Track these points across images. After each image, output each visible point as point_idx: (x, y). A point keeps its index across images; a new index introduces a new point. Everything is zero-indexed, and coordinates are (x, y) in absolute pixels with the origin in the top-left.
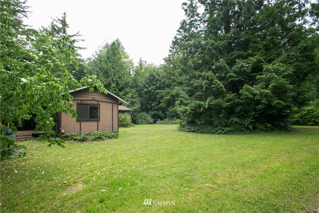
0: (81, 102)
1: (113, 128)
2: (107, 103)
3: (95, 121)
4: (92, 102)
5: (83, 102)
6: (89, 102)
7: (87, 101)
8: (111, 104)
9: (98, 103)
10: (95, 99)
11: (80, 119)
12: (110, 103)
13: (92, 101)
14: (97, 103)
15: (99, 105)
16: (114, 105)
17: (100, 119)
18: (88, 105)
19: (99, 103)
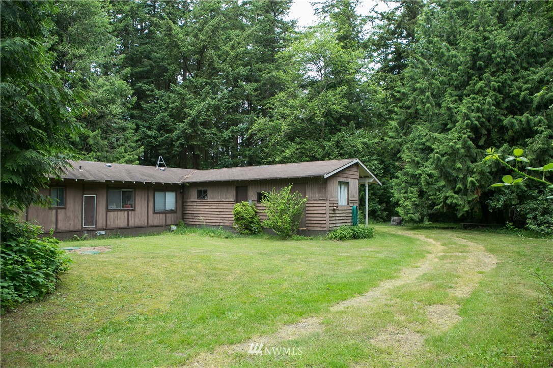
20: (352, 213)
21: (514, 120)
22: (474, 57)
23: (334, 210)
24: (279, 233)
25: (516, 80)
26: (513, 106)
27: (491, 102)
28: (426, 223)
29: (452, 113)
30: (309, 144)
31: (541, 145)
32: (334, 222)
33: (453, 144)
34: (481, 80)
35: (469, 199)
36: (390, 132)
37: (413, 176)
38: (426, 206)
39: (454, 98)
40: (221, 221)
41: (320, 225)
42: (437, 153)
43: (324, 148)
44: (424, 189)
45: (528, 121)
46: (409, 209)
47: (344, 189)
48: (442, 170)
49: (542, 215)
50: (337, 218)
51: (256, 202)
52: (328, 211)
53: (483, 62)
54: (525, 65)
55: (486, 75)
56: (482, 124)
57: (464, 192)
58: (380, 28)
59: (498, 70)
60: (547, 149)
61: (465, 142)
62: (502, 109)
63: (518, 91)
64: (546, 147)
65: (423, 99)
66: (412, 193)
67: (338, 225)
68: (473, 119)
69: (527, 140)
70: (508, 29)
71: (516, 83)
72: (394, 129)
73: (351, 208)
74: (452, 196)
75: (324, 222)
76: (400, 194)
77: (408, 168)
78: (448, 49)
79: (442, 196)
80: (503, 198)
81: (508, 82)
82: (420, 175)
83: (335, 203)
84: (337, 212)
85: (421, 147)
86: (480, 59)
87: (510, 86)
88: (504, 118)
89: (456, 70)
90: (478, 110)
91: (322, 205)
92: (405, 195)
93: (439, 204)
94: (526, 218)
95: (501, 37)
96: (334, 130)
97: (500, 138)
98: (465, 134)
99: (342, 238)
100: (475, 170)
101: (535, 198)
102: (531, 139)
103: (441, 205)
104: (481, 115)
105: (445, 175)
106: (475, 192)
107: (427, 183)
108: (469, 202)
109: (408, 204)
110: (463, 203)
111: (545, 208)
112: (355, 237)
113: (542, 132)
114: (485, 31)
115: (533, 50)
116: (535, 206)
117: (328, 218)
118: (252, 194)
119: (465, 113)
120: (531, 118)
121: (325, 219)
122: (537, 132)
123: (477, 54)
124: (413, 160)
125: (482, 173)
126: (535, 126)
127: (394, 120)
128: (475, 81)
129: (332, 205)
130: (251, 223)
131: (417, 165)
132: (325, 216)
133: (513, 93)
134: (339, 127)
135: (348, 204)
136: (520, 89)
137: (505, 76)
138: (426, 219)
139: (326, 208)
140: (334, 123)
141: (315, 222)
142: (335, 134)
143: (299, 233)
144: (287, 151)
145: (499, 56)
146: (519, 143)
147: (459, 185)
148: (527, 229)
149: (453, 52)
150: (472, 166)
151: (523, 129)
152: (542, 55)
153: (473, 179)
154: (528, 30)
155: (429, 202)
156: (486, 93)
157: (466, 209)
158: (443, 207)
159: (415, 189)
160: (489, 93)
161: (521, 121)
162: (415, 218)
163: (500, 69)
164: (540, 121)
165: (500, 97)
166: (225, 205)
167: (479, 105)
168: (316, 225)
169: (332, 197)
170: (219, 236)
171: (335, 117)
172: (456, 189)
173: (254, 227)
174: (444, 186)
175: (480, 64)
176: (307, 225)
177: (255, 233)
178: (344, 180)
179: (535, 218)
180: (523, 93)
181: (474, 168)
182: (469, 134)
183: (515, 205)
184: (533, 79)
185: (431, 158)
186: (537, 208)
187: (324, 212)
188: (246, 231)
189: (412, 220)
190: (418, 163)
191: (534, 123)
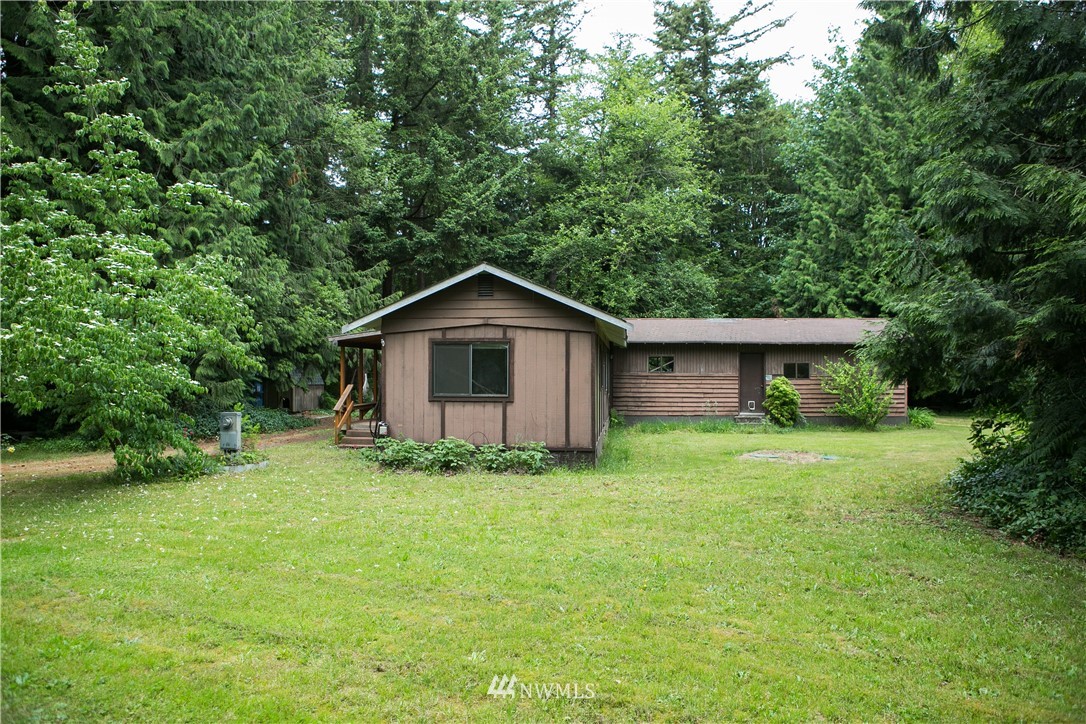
0: (444, 335)
1: (571, 433)
2: (541, 334)
3: (494, 401)
4: (480, 334)
5: (450, 335)
6: (471, 334)
7: (462, 331)
8: (562, 337)
9: (505, 334)
10: (491, 322)
11: (441, 394)
12: (555, 334)
13: (483, 329)
14: (501, 336)
15: (510, 342)
16: (574, 338)
17: (512, 395)
18: (466, 343)
19: (510, 334)
40: (707, 409)
51: (781, 377)
118: (775, 365)
173: (801, 415)
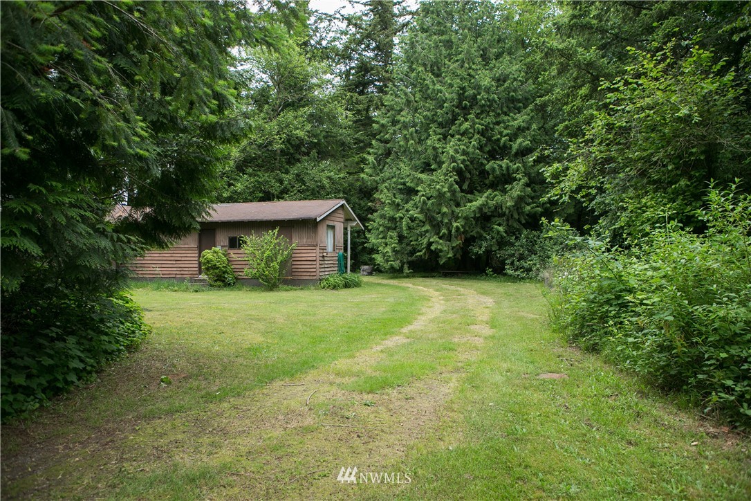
20: (338, 260)
21: (495, 166)
22: (460, 95)
23: (323, 256)
24: (266, 283)
25: (498, 123)
26: (494, 150)
27: (476, 145)
28: (406, 271)
29: (437, 153)
30: (264, 176)
31: (519, 193)
32: (323, 270)
33: (440, 187)
34: (466, 120)
35: (454, 245)
36: (367, 168)
37: (393, 219)
38: (406, 252)
39: (438, 136)
40: (178, 272)
41: (309, 274)
42: (423, 195)
43: (281, 182)
44: (405, 233)
45: (508, 168)
46: (389, 256)
47: (330, 233)
48: (426, 213)
49: (518, 261)
50: (326, 266)
51: (227, 248)
52: (318, 258)
53: (469, 102)
54: (505, 109)
55: (471, 116)
56: (466, 166)
57: (448, 238)
58: (342, 34)
59: (482, 112)
60: (524, 196)
61: (451, 186)
62: (484, 153)
63: (499, 136)
64: (523, 194)
65: (406, 134)
66: (392, 238)
67: (326, 273)
68: (459, 162)
69: (506, 186)
70: (491, 70)
71: (497, 127)
72: (371, 165)
73: (337, 255)
74: (437, 242)
75: (314, 270)
76: (378, 239)
77: (388, 211)
78: (433, 82)
79: (425, 241)
80: (485, 244)
81: (491, 126)
82: (401, 218)
83: (324, 249)
84: (326, 259)
85: (399, 187)
86: (466, 98)
87: (492, 130)
88: (486, 162)
89: (441, 107)
90: (465, 153)
91: (311, 251)
92: (383, 240)
93: (421, 251)
94: (505, 264)
95: (485, 78)
96: (292, 161)
97: (481, 182)
98: (451, 177)
99: (335, 287)
100: (460, 215)
101: (512, 245)
102: (510, 186)
103: (423, 251)
104: (466, 159)
105: (430, 219)
106: (459, 237)
107: (409, 227)
108: (453, 248)
109: (389, 250)
110: (446, 249)
111: (521, 254)
112: (347, 286)
113: (520, 179)
114: (470, 68)
115: (513, 96)
116: (513, 252)
117: (318, 266)
118: (222, 239)
119: (452, 155)
120: (511, 164)
121: (315, 266)
122: (515, 179)
123: (463, 93)
124: (394, 202)
125: (466, 218)
126: (513, 173)
127: (370, 154)
128: (460, 121)
129: (322, 251)
130: (224, 273)
131: (397, 207)
132: (315, 263)
133: (495, 138)
134: (297, 156)
135: (334, 250)
136: (501, 133)
137: (488, 120)
138: (406, 267)
139: (315, 254)
140: (292, 151)
141: (303, 270)
142: (293, 164)
143: (286, 282)
144: (239, 185)
145: (483, 99)
146: (498, 188)
147: (444, 231)
148: (505, 274)
149: (438, 87)
150: (457, 210)
151: (503, 175)
152: (519, 101)
153: (458, 224)
154: (509, 75)
155: (409, 248)
156: (471, 135)
157: (450, 255)
158: (425, 254)
159: (395, 234)
160: (474, 135)
161: (501, 166)
162: (395, 266)
163: (484, 111)
164: (518, 169)
165: (484, 140)
166: (184, 252)
167: (465, 148)
168: (305, 274)
169: (322, 242)
170: (186, 290)
171: (293, 143)
172: (441, 234)
173: (229, 278)
174: (427, 231)
175: (466, 104)
176: (293, 274)
177: (229, 284)
178: (331, 223)
179: (512, 264)
180: (503, 139)
181: (459, 213)
182: (455, 177)
183: (495, 251)
184: (512, 125)
185: (413, 200)
186: (514, 254)
187: (314, 259)
188: (219, 283)
189: (392, 268)
190: (398, 205)
191: (513, 170)
